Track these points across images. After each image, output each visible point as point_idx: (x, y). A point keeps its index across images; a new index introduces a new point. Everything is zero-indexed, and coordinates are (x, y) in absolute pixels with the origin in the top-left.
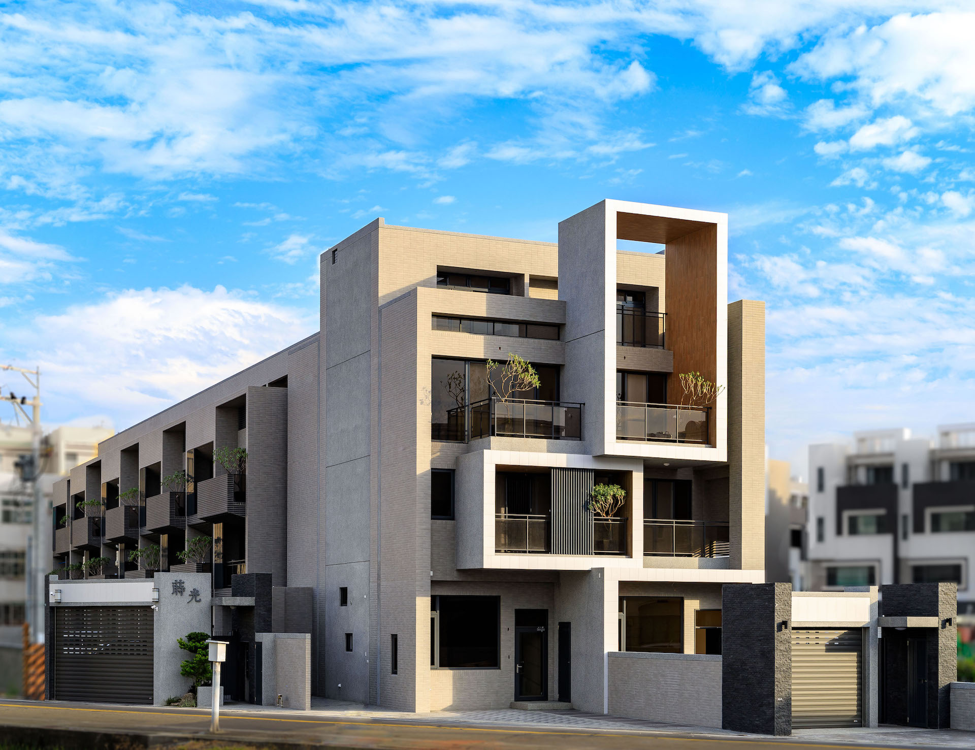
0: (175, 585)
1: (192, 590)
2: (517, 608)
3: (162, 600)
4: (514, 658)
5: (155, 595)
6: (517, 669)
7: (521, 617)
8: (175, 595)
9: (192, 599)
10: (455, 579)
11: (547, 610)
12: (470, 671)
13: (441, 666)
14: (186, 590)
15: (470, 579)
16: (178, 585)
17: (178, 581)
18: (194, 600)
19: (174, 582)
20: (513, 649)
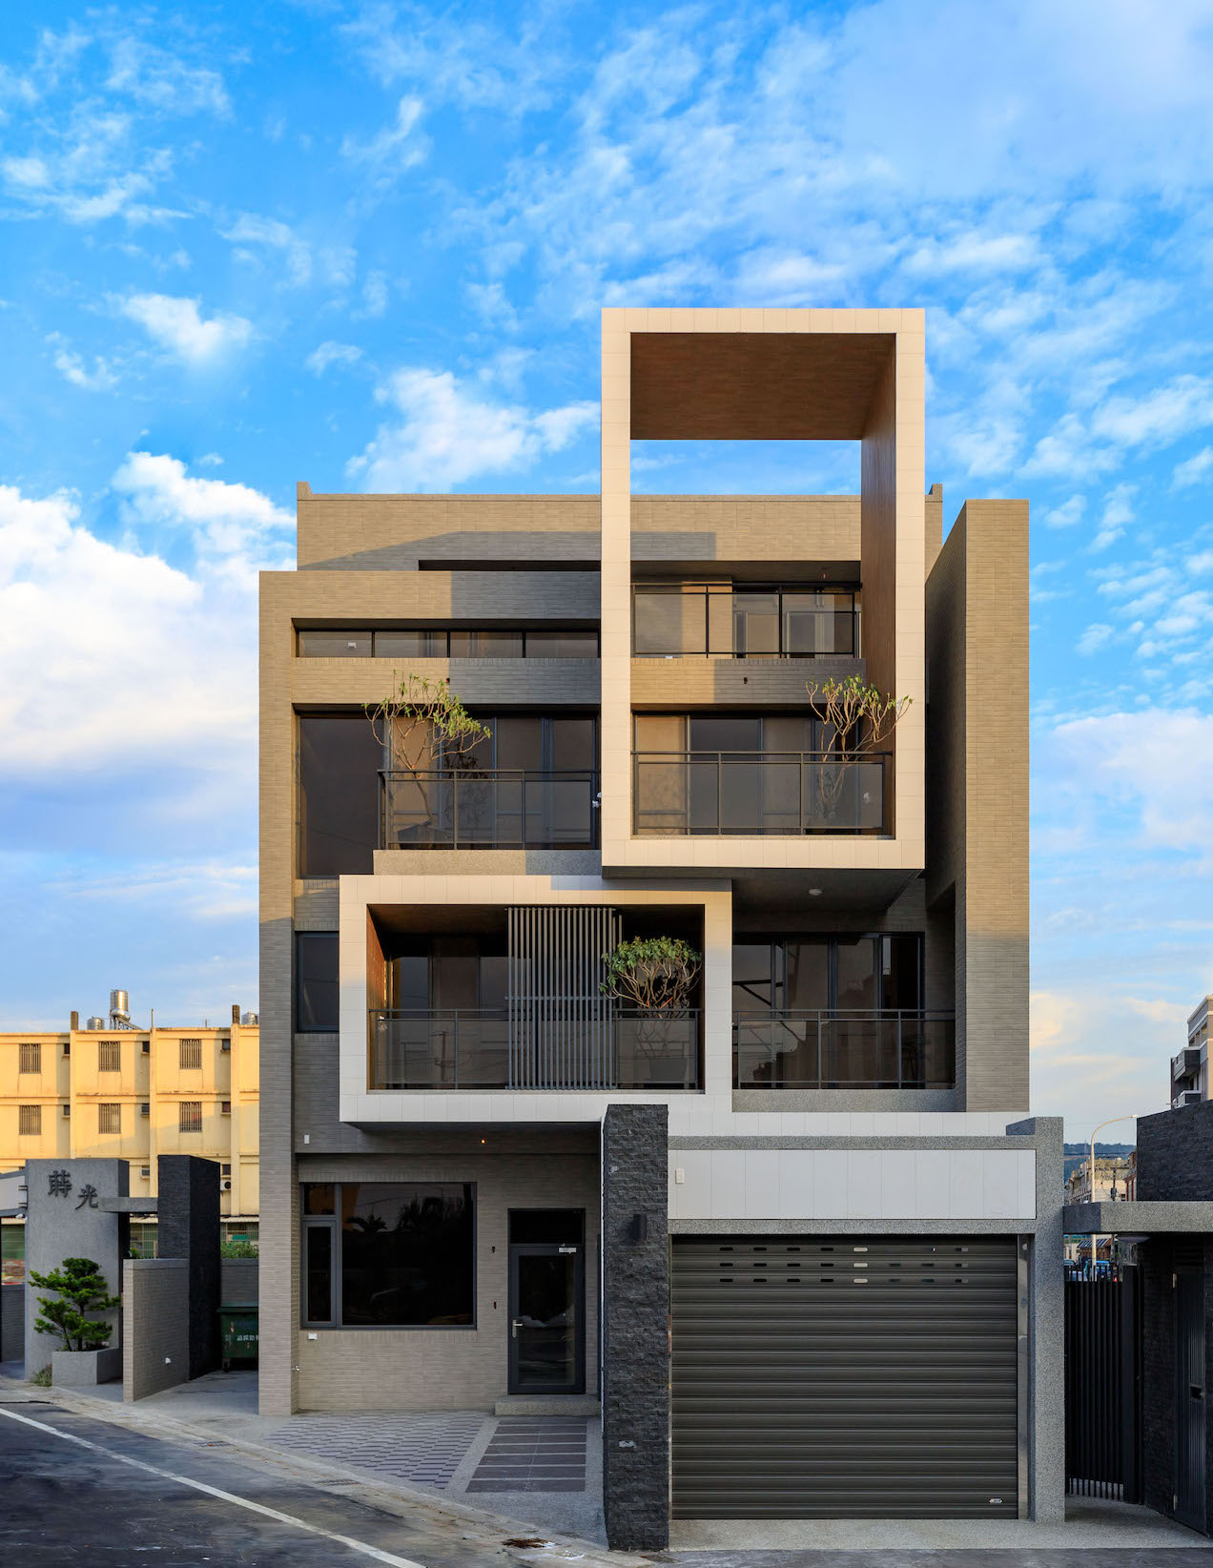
0: (53, 1179)
1: (84, 1187)
2: (514, 1206)
3: (31, 1204)
4: (506, 1308)
5: (22, 1197)
6: (514, 1330)
7: (523, 1225)
8: (53, 1196)
9: (83, 1203)
10: (360, 1150)
11: (583, 1210)
12: (406, 1332)
13: (345, 1322)
14: (73, 1187)
15: (392, 1149)
16: (59, 1179)
17: (60, 1172)
18: (88, 1202)
19: (52, 1174)
20: (505, 1289)
